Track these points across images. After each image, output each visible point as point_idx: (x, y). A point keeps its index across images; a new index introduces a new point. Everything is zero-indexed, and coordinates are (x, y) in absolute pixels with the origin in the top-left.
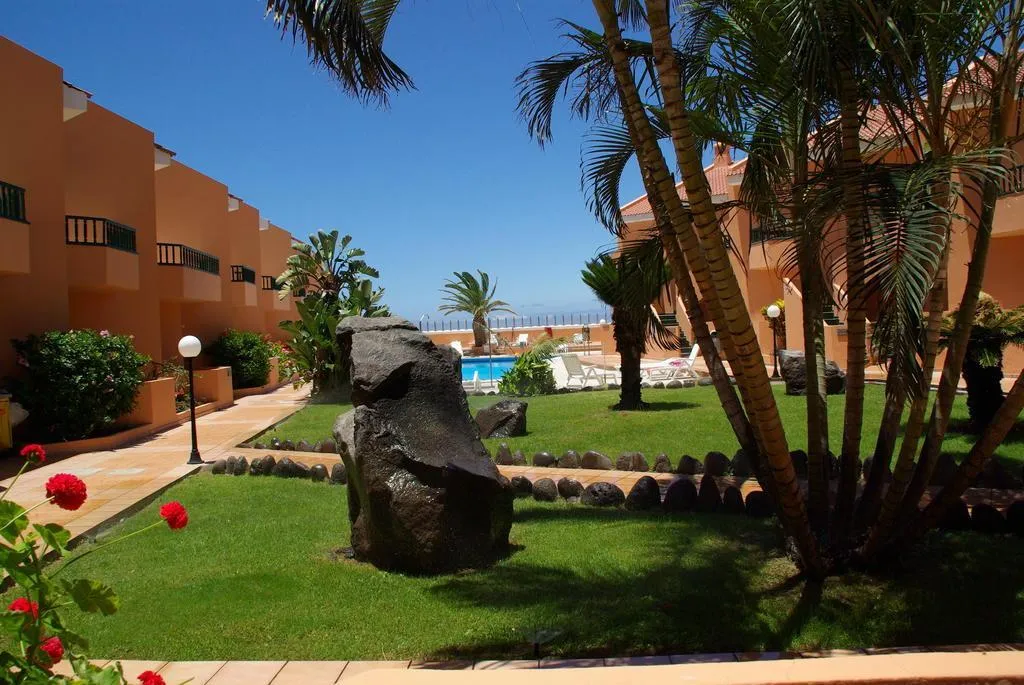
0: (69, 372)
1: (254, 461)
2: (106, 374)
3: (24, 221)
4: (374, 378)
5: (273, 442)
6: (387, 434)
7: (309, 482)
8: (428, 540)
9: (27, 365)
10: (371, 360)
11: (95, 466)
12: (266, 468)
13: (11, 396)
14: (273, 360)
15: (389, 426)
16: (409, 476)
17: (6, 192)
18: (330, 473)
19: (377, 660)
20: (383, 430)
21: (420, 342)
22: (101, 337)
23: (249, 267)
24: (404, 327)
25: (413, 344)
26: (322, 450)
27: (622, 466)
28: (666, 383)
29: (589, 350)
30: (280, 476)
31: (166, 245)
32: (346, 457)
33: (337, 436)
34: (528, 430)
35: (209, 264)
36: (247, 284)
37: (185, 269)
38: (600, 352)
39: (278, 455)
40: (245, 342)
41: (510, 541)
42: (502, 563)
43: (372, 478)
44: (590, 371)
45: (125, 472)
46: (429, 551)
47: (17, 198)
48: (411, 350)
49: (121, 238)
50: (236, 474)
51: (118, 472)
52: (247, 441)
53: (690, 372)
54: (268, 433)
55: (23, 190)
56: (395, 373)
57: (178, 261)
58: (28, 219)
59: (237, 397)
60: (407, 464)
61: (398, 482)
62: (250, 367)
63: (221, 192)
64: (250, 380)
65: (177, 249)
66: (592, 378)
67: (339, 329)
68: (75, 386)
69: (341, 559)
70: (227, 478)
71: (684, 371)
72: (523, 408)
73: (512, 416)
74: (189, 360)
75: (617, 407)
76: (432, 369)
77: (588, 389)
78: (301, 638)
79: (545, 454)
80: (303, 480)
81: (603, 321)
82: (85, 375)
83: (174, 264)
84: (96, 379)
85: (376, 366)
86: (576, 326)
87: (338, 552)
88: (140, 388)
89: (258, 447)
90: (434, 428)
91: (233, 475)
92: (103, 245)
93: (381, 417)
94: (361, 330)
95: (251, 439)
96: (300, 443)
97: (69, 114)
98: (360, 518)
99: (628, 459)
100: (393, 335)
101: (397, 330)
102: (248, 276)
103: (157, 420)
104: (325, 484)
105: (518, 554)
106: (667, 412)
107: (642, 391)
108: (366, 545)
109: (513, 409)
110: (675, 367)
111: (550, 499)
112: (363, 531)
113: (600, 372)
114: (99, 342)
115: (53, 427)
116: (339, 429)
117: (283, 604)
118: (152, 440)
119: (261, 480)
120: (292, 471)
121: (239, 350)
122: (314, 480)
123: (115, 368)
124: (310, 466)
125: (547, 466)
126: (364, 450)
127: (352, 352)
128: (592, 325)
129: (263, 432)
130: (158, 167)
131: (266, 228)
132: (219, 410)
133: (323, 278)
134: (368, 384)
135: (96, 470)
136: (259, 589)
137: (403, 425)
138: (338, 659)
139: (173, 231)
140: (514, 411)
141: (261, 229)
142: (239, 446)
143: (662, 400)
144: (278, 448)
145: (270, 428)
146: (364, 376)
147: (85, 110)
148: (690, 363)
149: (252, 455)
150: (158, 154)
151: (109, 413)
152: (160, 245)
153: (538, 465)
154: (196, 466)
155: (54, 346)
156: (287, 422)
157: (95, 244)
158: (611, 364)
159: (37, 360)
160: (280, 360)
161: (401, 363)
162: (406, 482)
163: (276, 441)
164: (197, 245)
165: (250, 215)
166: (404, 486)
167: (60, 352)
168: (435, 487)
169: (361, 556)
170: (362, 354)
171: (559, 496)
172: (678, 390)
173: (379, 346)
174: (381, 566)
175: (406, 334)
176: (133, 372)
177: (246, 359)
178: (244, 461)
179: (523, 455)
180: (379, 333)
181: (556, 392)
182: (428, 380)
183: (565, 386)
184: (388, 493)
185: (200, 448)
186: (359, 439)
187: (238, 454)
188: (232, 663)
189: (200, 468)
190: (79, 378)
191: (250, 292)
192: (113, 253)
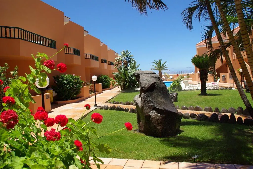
0: (66, 84)
1: (110, 107)
2: (74, 85)
3: (56, 48)
4: (146, 86)
5: (114, 102)
6: (150, 101)
7: (124, 112)
8: (160, 128)
9: (57, 82)
10: (145, 81)
11: (72, 107)
12: (113, 108)
13: (53, 90)
14: (111, 82)
15: (150, 99)
16: (155, 112)
17: (51, 42)
18: (130, 110)
19: (151, 160)
20: (148, 100)
21: (157, 77)
22: (73, 76)
23: (105, 59)
24: (153, 73)
25: (155, 77)
26: (126, 104)
27: (206, 110)
28: (211, 89)
29: (189, 80)
30: (117, 110)
31: (87, 54)
32: (137, 107)
33: (135, 101)
34: (178, 100)
35: (96, 59)
36: (105, 63)
37: (91, 60)
38: (192, 81)
39: (116, 105)
40: (105, 78)
41: (180, 129)
42: (179, 135)
43: (146, 112)
44: (191, 85)
45: (79, 108)
46: (161, 131)
47: (54, 43)
48: (155, 79)
49: (77, 52)
50: (106, 110)
51: (78, 108)
52: (107, 102)
53: (217, 86)
54: (112, 100)
55: (56, 41)
56: (151, 85)
57: (89, 58)
58: (57, 48)
59: (103, 91)
60: (155, 109)
61: (153, 113)
62: (106, 83)
63: (98, 41)
64: (106, 87)
65: (89, 55)
66: (192, 87)
67: (136, 74)
68: (67, 88)
69: (136, 132)
70: (104, 111)
71: (215, 86)
72: (177, 95)
73: (174, 96)
74: (95, 81)
75: (200, 95)
76: (160, 84)
77: (191, 90)
78: (130, 153)
79: (184, 106)
80: (123, 112)
81: (192, 73)
82: (69, 85)
83: (88, 59)
84: (72, 86)
85: (147, 83)
86: (185, 74)
87: (135, 130)
88: (81, 88)
89: (110, 103)
90: (162, 100)
91: (105, 110)
92: (73, 54)
93: (148, 96)
94: (142, 74)
95: (108, 101)
96: (121, 102)
97: (65, 23)
98: (141, 122)
99: (207, 108)
100: (150, 75)
101: (151, 74)
102: (105, 61)
103: (85, 96)
104: (128, 113)
105: (183, 133)
106: (214, 96)
107: (206, 91)
108: (143, 129)
109: (174, 95)
110: (213, 85)
111: (188, 118)
112: (142, 125)
113: (193, 86)
114: (72, 77)
115: (62, 97)
116: (135, 99)
117: (124, 144)
118: (84, 101)
119: (112, 111)
120: (120, 109)
121: (103, 79)
122: (125, 112)
123: (76, 83)
124: (124, 108)
125: (185, 110)
126: (144, 105)
127: (140, 79)
128: (189, 74)
129: (111, 99)
130: (85, 35)
131: (109, 50)
132: (99, 94)
133: (124, 62)
134: (144, 88)
135: (72, 108)
136: (117, 139)
137: (153, 99)
138: (141, 159)
139: (88, 50)
140: (175, 95)
141: (108, 50)
142: (105, 103)
143: (211, 93)
144: (115, 103)
145: (112, 98)
146: (143, 86)
147: (68, 22)
148: (217, 83)
149: (110, 105)
150: (85, 32)
151: (75, 94)
152: (85, 54)
153: (183, 109)
154: (96, 107)
155: (63, 78)
156: (116, 97)
157: (71, 54)
158: (196, 84)
159: (59, 81)
160: (113, 82)
161: (153, 82)
162: (154, 113)
163: (115, 102)
164: (93, 54)
165: (105, 47)
166: (154, 114)
167: (64, 80)
168: (162, 115)
169: (141, 132)
170: (142, 80)
171: (190, 118)
172: (215, 91)
173: (147, 78)
174: (147, 134)
175: (153, 75)
176: (80, 84)
177: (105, 81)
178: (108, 107)
179: (179, 107)
180: (146, 75)
181: (182, 90)
182: (159, 87)
183: (185, 89)
184: (150, 116)
185: (97, 103)
186: (142, 102)
187: (106, 105)
188: (114, 159)
189: (97, 108)
190: (68, 85)
191: (106, 65)
192: (75, 56)
